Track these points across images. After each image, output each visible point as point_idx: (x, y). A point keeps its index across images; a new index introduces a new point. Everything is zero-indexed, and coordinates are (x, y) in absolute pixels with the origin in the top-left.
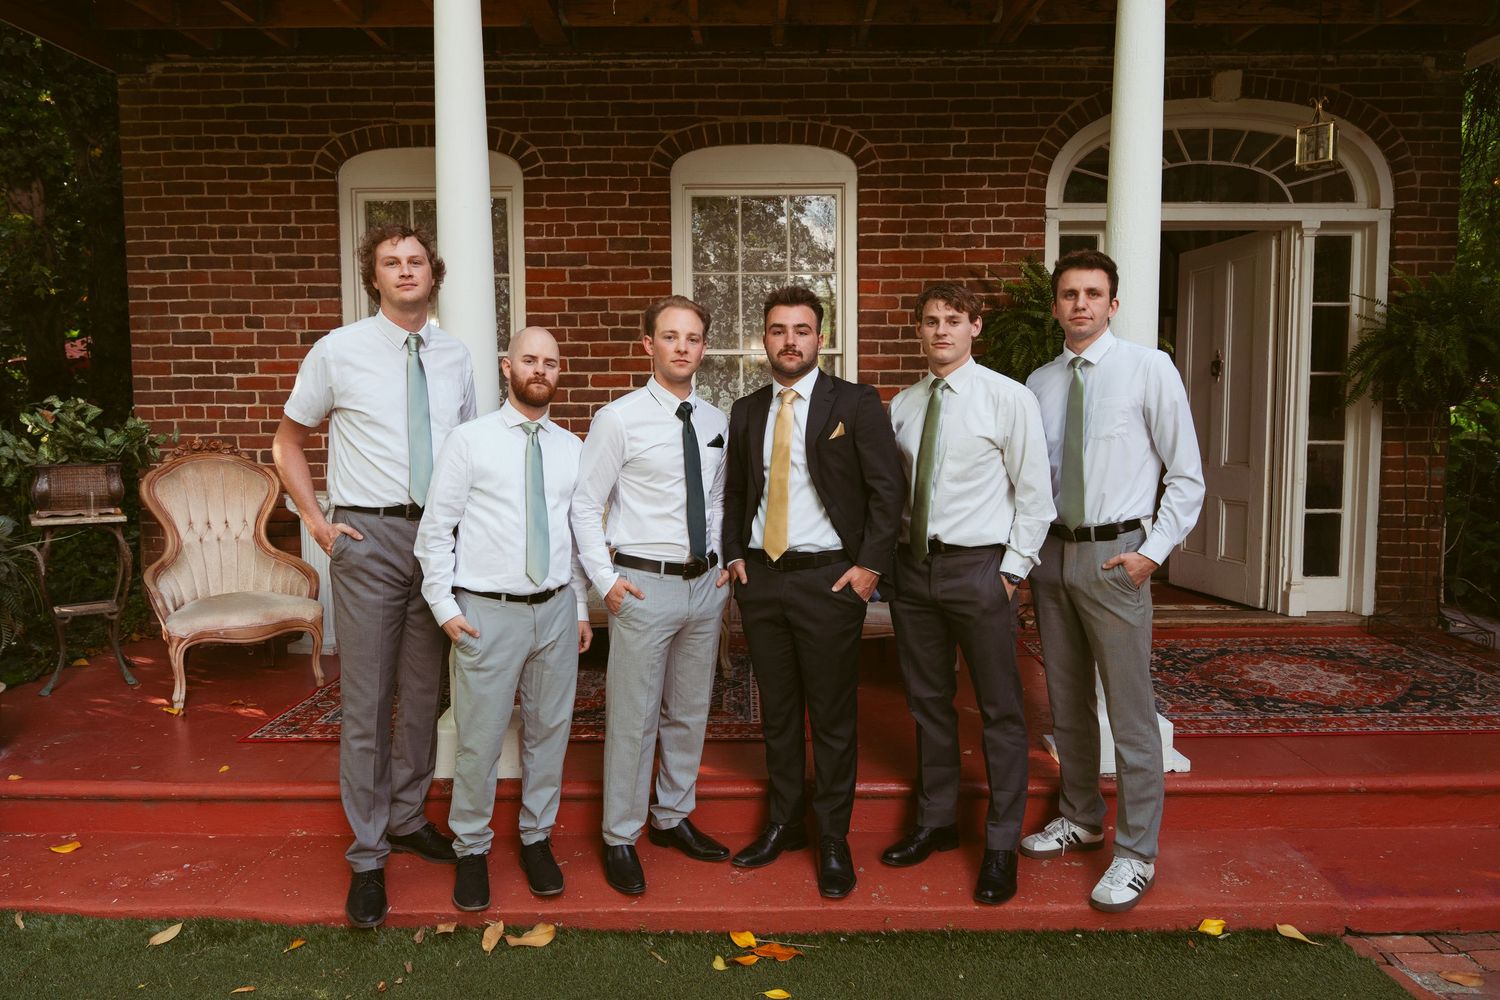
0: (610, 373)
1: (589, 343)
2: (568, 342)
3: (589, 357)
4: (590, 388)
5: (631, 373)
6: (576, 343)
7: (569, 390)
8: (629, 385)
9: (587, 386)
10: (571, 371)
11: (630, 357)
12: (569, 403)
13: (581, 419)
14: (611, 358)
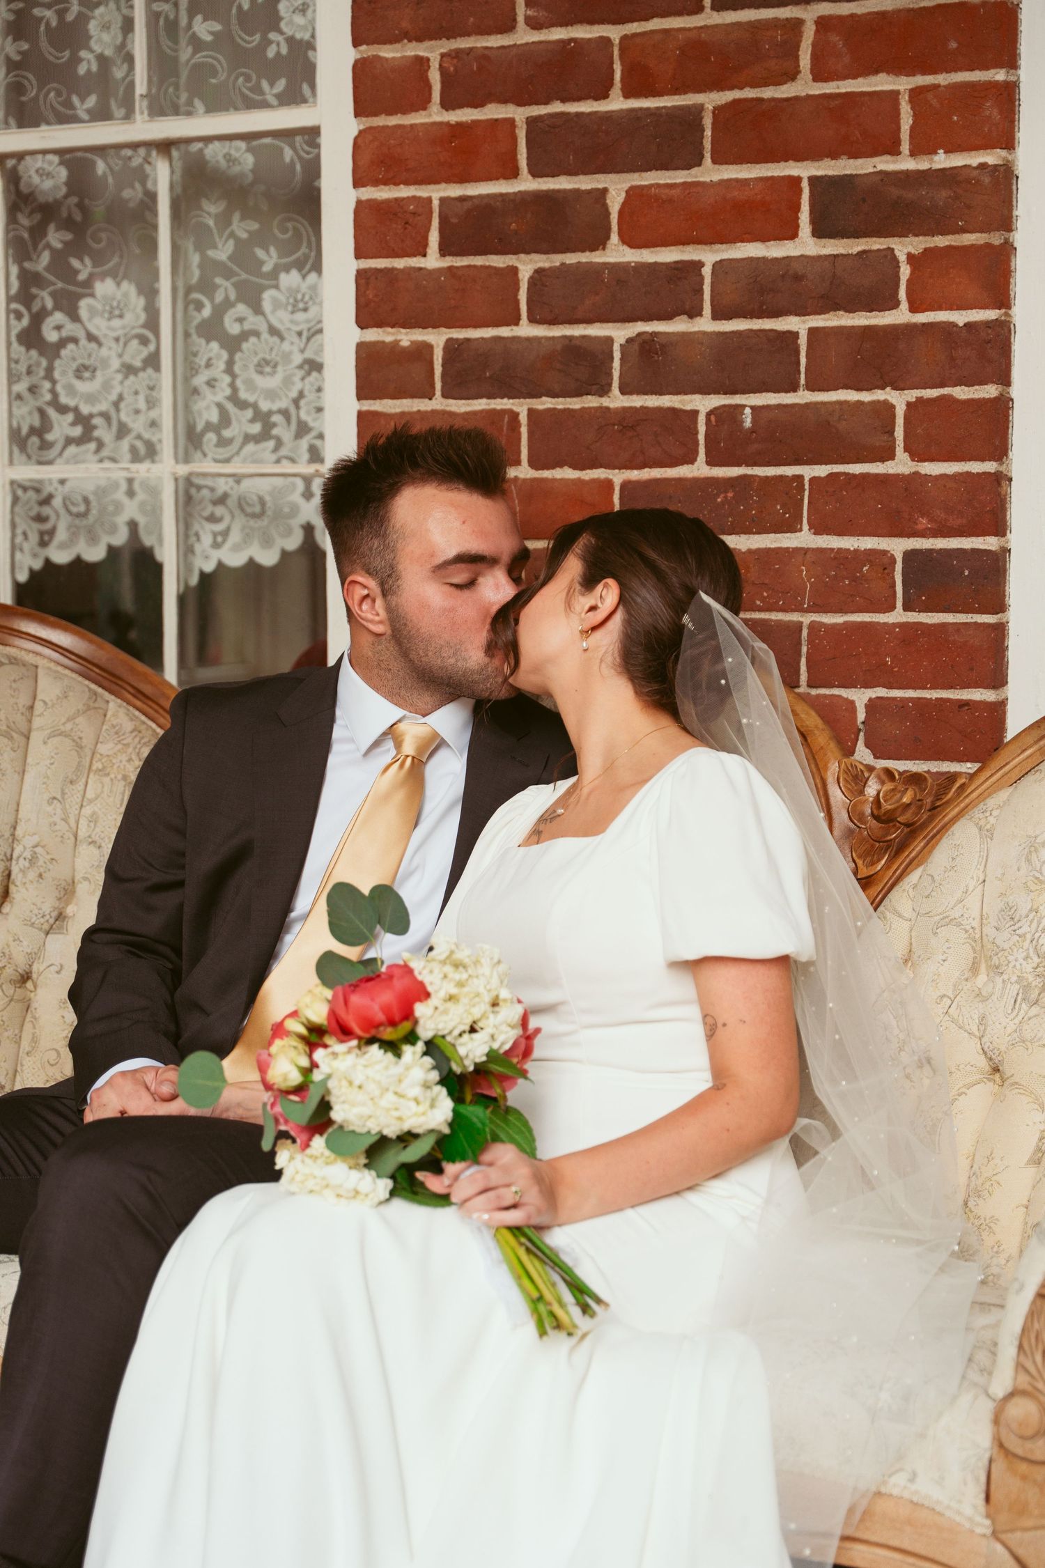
0: (710, 173)
1: (614, 33)
2: (524, 36)
3: (616, 103)
4: (617, 253)
5: (804, 171)
6: (558, 34)
7: (527, 266)
8: (793, 234)
9: (599, 242)
10: (535, 173)
11: (804, 86)
12: (525, 329)
13: (575, 404)
14: (711, 100)
